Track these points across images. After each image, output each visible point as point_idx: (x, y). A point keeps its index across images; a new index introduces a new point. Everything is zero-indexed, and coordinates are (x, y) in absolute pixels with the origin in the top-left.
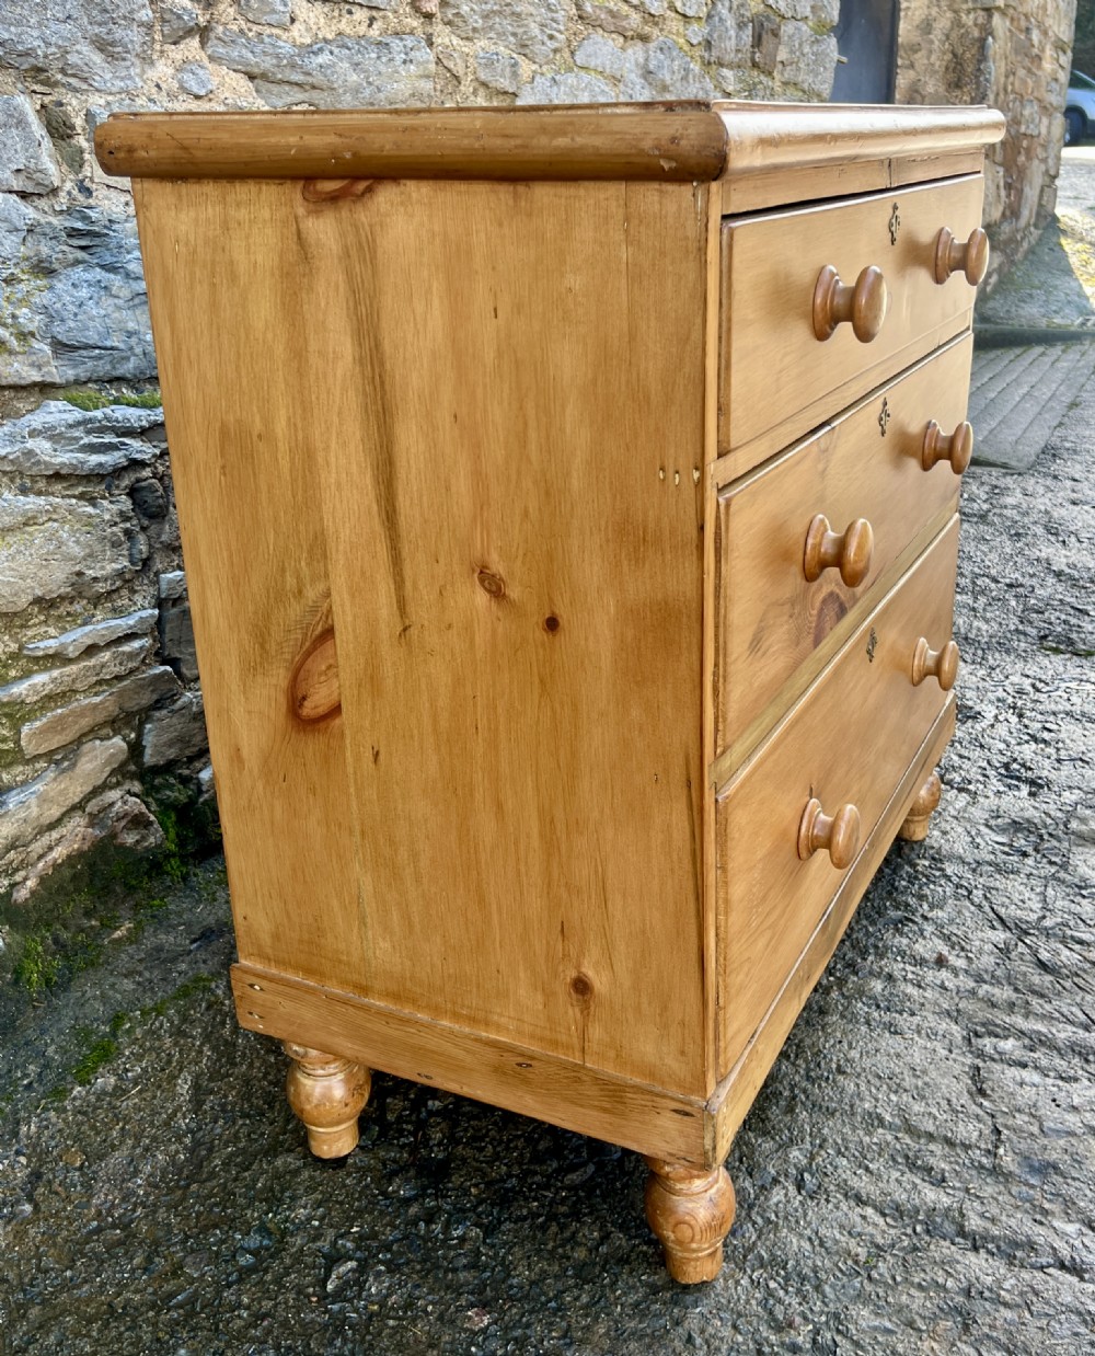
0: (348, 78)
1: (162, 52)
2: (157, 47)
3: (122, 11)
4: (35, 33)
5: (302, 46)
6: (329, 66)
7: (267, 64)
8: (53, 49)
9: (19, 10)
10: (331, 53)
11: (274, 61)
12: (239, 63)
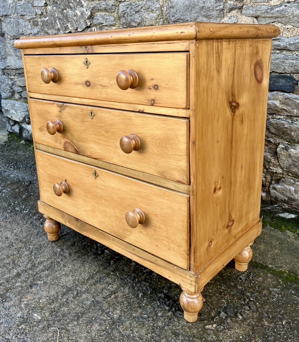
0: (294, 13)
1: (226, 15)
2: (225, 14)
3: (211, 9)
4: (189, 17)
5: (274, 6)
6: (282, 11)
7: (258, 13)
8: (192, 19)
9: (186, 13)
10: (286, 6)
11: (261, 12)
12: (249, 14)
